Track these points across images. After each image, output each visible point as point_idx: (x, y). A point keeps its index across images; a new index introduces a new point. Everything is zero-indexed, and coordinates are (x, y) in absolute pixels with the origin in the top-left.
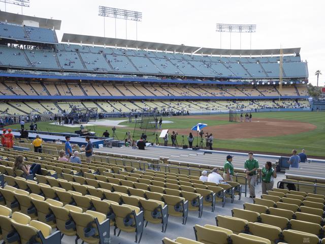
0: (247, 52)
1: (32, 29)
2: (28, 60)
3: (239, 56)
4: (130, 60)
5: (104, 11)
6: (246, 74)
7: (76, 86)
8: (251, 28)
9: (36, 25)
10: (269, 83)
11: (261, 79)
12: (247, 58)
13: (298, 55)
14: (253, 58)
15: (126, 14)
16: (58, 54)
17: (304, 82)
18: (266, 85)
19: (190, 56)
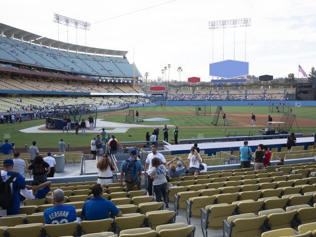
0: (84, 49)
3: (75, 52)
8: (86, 25)
10: (113, 81)
11: (105, 77)
12: (82, 54)
13: (125, 58)
14: (88, 55)
17: (139, 82)
18: (110, 82)
19: (30, 44)
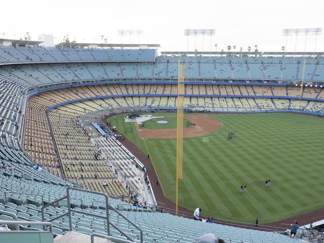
1: (143, 51)
2: (137, 72)
4: (199, 67)
5: (188, 33)
6: (293, 77)
7: (162, 86)
9: (146, 48)
10: (311, 86)
15: (203, 32)
16: (156, 66)
18: (309, 87)
